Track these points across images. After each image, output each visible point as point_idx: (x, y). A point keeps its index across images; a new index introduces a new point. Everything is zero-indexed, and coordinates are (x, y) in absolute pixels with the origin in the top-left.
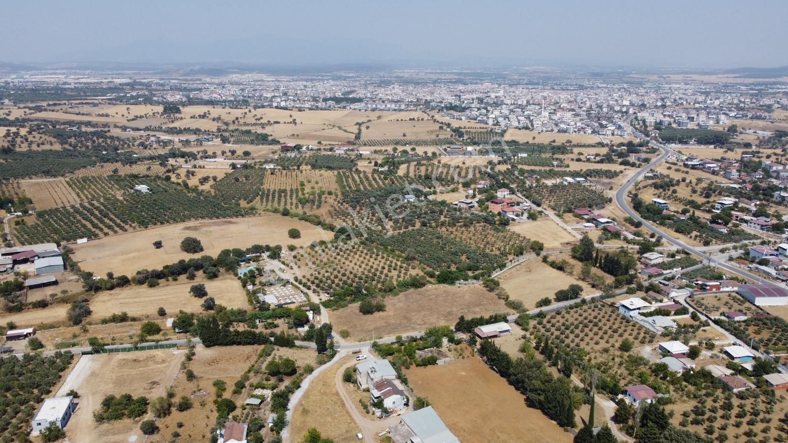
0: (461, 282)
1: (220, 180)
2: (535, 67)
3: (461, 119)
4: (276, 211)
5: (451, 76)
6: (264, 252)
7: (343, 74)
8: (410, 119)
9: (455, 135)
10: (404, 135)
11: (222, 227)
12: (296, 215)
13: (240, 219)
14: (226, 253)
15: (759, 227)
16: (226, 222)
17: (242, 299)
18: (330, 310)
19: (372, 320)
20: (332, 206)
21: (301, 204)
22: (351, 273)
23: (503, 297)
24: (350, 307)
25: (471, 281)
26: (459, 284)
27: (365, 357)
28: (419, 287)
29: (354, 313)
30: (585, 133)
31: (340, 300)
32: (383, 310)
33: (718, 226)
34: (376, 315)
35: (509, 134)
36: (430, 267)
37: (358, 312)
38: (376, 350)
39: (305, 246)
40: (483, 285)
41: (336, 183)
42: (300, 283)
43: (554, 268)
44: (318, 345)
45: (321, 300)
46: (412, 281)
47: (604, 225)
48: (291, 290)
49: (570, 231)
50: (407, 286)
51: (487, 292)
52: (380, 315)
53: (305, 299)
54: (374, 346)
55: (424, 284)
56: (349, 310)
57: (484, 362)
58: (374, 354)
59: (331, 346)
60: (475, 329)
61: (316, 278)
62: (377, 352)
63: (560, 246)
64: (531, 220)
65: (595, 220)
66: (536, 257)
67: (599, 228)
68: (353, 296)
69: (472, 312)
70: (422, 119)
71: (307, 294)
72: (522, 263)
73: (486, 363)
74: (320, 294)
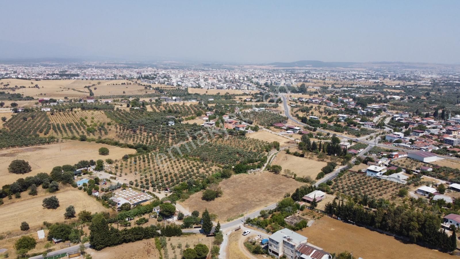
0: (251, 171)
1: (10, 120)
2: (170, 61)
3: (155, 83)
4: (74, 138)
5: (121, 65)
6: (89, 166)
7: (48, 63)
8: (122, 84)
9: (158, 92)
10: (124, 92)
11: (36, 152)
12: (93, 140)
13: (46, 146)
14: (57, 170)
15: (371, 126)
16: (36, 148)
17: (95, 204)
18: (180, 202)
19: (219, 204)
20: (117, 132)
21: (90, 132)
22: (171, 174)
23: (291, 176)
24: (192, 198)
25: (257, 170)
26: (250, 172)
27: (249, 231)
28: (228, 177)
29: (199, 201)
30: (232, 89)
31: (180, 193)
32: (219, 196)
33: (353, 127)
34: (217, 200)
35: (190, 91)
36: (222, 164)
37: (201, 200)
38: (253, 225)
39: (118, 159)
40: (268, 171)
41: (108, 118)
42: (137, 186)
43: (297, 156)
44: (206, 229)
45: (166, 195)
46: (223, 173)
47: (299, 131)
48: (134, 192)
49: (282, 136)
50: (218, 178)
51: (275, 175)
52: (221, 200)
53: (151, 197)
54: (249, 222)
55: (231, 175)
56: (193, 200)
57: (336, 219)
58: (252, 228)
59: (218, 228)
60: (304, 198)
61: (147, 180)
62: (255, 226)
63: (286, 144)
64: (255, 132)
65: (291, 128)
66: (278, 151)
67: (296, 133)
68: (187, 189)
69: (282, 188)
70: (130, 84)
71: (150, 193)
72: (273, 156)
73: (337, 219)
74: (160, 192)
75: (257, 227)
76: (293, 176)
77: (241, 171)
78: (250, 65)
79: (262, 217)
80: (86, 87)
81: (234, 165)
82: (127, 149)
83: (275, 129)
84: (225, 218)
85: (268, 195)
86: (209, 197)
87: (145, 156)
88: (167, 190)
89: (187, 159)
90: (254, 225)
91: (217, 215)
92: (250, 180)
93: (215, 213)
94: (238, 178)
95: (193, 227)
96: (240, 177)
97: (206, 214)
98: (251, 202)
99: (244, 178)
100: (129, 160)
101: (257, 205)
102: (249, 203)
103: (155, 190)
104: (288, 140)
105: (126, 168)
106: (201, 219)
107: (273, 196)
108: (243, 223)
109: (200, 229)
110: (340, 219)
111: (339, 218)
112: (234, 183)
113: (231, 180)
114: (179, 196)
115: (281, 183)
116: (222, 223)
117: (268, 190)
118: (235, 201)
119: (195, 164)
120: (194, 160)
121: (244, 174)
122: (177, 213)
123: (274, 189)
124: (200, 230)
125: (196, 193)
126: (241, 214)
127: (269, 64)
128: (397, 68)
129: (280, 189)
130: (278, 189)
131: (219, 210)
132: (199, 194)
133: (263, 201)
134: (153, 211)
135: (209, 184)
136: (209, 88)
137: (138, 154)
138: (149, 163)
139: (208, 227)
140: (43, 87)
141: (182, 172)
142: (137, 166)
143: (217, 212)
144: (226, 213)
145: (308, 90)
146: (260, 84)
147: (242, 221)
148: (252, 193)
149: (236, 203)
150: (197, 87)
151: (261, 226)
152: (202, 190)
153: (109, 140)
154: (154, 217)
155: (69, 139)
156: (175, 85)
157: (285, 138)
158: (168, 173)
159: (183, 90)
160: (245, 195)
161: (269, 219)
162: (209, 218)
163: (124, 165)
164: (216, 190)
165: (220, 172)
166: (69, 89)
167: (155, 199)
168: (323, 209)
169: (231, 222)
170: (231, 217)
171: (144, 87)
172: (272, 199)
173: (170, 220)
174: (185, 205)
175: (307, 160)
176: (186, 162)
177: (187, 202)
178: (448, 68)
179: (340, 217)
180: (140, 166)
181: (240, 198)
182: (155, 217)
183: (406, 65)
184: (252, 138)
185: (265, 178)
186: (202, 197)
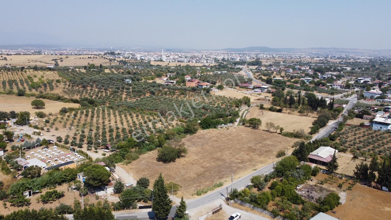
0: (222, 126)
3: (120, 58)
4: (10, 93)
6: (8, 119)
10: (89, 64)
12: (33, 95)
15: (339, 87)
18: (123, 165)
19: (182, 167)
20: (64, 88)
21: (34, 88)
22: (118, 128)
23: (275, 131)
24: (142, 158)
25: (230, 125)
26: (221, 128)
27: (239, 215)
28: (193, 133)
29: (153, 163)
30: (192, 62)
31: (126, 152)
32: (182, 156)
33: (322, 87)
34: (179, 161)
35: (152, 63)
36: (185, 119)
37: (155, 161)
38: (243, 202)
39: (53, 113)
40: (244, 126)
41: (60, 77)
42: (66, 142)
43: (273, 111)
44: (159, 213)
45: (104, 155)
46: (186, 127)
47: (267, 89)
48: (59, 151)
49: (250, 94)
50: (181, 133)
51: (253, 130)
52: (185, 161)
53: (82, 157)
54: (237, 196)
55: (197, 130)
56: (144, 161)
57: (379, 189)
58: (242, 207)
59: (182, 210)
60: (310, 156)
61: (83, 136)
62: (248, 205)
63: (256, 101)
64: (219, 90)
65: (258, 87)
66: (248, 108)
67: (264, 92)
68: (137, 148)
69: (268, 145)
70: (96, 58)
71: (81, 153)
72: (244, 112)
73: (382, 190)
74: (98, 150)
75: (252, 206)
76: (279, 131)
77: (209, 125)
78: (207, 50)
79: (255, 187)
80: (53, 60)
81: (200, 120)
82: (70, 104)
83: (241, 89)
84: (192, 189)
85: (252, 154)
86: (167, 157)
87: (90, 110)
88: (107, 148)
89: (141, 113)
90: (246, 203)
91: (180, 183)
92: (223, 136)
93: (177, 180)
94: (206, 134)
95: (138, 207)
96: (209, 133)
97: (160, 183)
98: (229, 164)
99: (214, 134)
100: (67, 114)
101: (239, 168)
102: (228, 165)
103: (90, 148)
104: (258, 98)
105: (60, 122)
106: (153, 193)
107: (260, 155)
108: (224, 198)
109: (150, 210)
110: (387, 190)
111: (384, 188)
112: (202, 140)
113: (198, 136)
114: (123, 157)
115: (265, 140)
116: (188, 198)
117: (250, 148)
118: (206, 163)
119: (151, 118)
120: (150, 114)
121: (214, 129)
122: (113, 182)
123: (258, 146)
124: (149, 213)
125: (149, 152)
126: (218, 183)
127: (222, 50)
128: (332, 53)
129: (267, 147)
130: (263, 147)
131: (183, 176)
132: (154, 154)
133: (247, 162)
134: (78, 179)
135: (167, 141)
136: (171, 61)
137: (81, 108)
138: (92, 117)
139: (163, 208)
140: (11, 60)
141: (134, 127)
142: (76, 121)
143: (179, 179)
144: (193, 180)
145: (263, 64)
146: (218, 59)
147: (222, 195)
148: (229, 152)
149: (208, 165)
150: (159, 61)
151: (259, 204)
152: (158, 148)
153: (52, 95)
154: (74, 189)
155: (4, 93)
156: (139, 59)
157: (253, 95)
158: (114, 127)
159: (145, 63)
160: (219, 154)
161: (266, 190)
162: (165, 192)
163: (59, 119)
164: (178, 147)
165: (183, 127)
166: (36, 61)
167: (87, 160)
168: (351, 174)
169: (203, 196)
170: (202, 187)
171: (109, 60)
172: (261, 159)
173: (100, 193)
174: (131, 169)
175: (287, 115)
176: (140, 116)
177: (135, 164)
178: (375, 53)
179: (387, 187)
180: (79, 120)
181: (213, 158)
182: (78, 189)
183: (340, 50)
184: (218, 95)
185: (243, 134)
186: (157, 157)
